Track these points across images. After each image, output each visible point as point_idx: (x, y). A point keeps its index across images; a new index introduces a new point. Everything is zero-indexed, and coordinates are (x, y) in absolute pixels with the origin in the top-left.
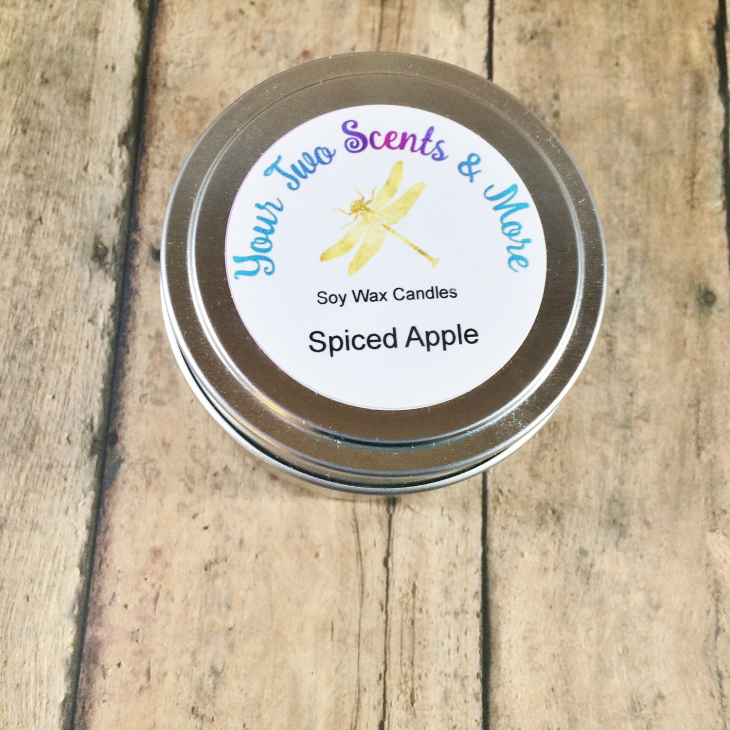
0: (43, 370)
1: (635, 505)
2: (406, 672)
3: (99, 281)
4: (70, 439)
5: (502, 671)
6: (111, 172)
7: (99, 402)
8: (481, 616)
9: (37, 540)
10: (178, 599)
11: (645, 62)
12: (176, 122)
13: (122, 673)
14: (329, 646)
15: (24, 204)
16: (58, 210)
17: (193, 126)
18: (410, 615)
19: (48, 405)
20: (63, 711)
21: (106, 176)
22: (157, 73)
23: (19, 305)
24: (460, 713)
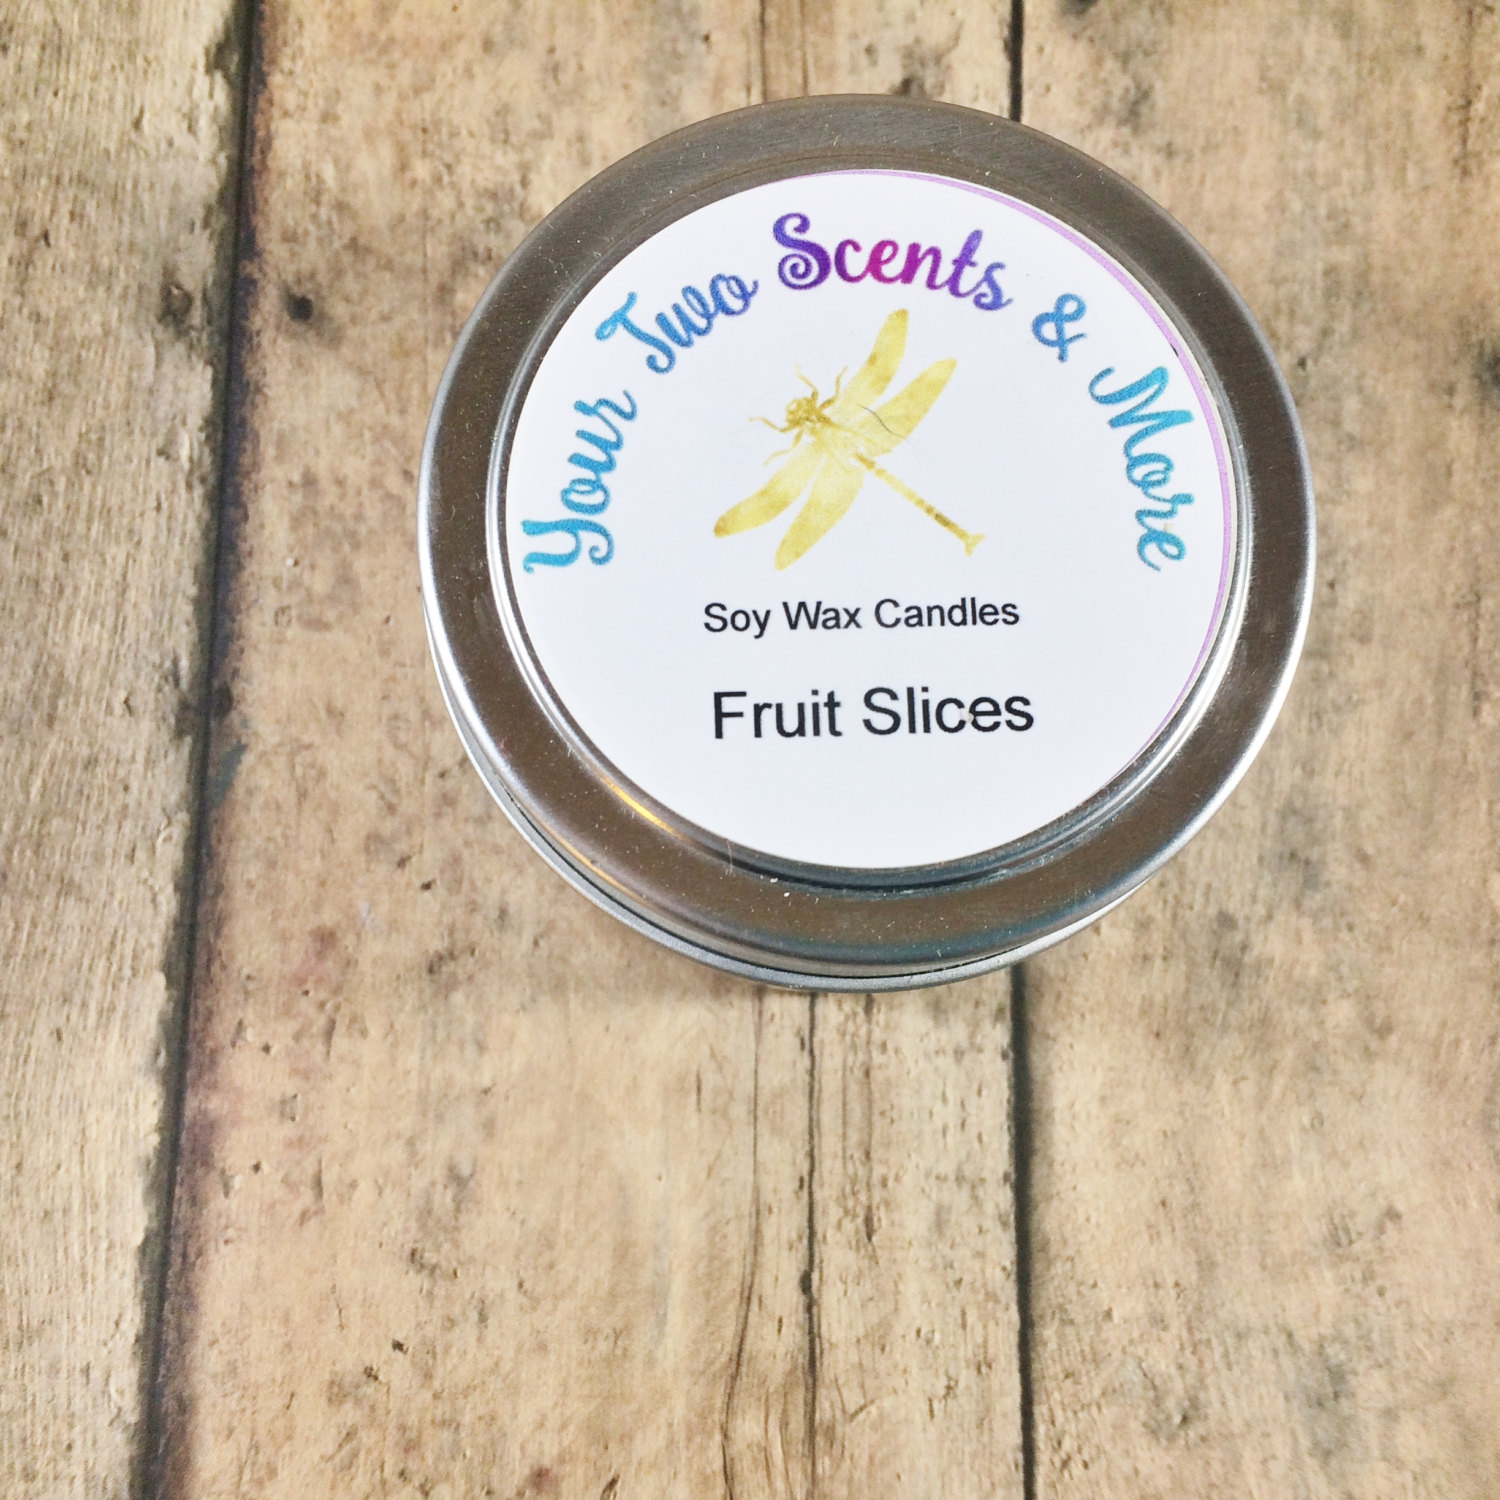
0: (66, 558)
1: (1338, 821)
2: (856, 1174)
3: (176, 367)
4: (131, 703)
5: (1057, 1167)
6: (191, 129)
7: (188, 624)
8: (1011, 1055)
9: (73, 914)
10: (375, 1032)
12: (329, 16)
13: (263, 1185)
14: (694, 1122)
15: (10, 204)
16: (82, 216)
17: (365, 23)
18: (861, 1057)
19: (79, 634)
20: (141, 1265)
21: (182, 140)
23: (9, 422)
24: (968, 1253)
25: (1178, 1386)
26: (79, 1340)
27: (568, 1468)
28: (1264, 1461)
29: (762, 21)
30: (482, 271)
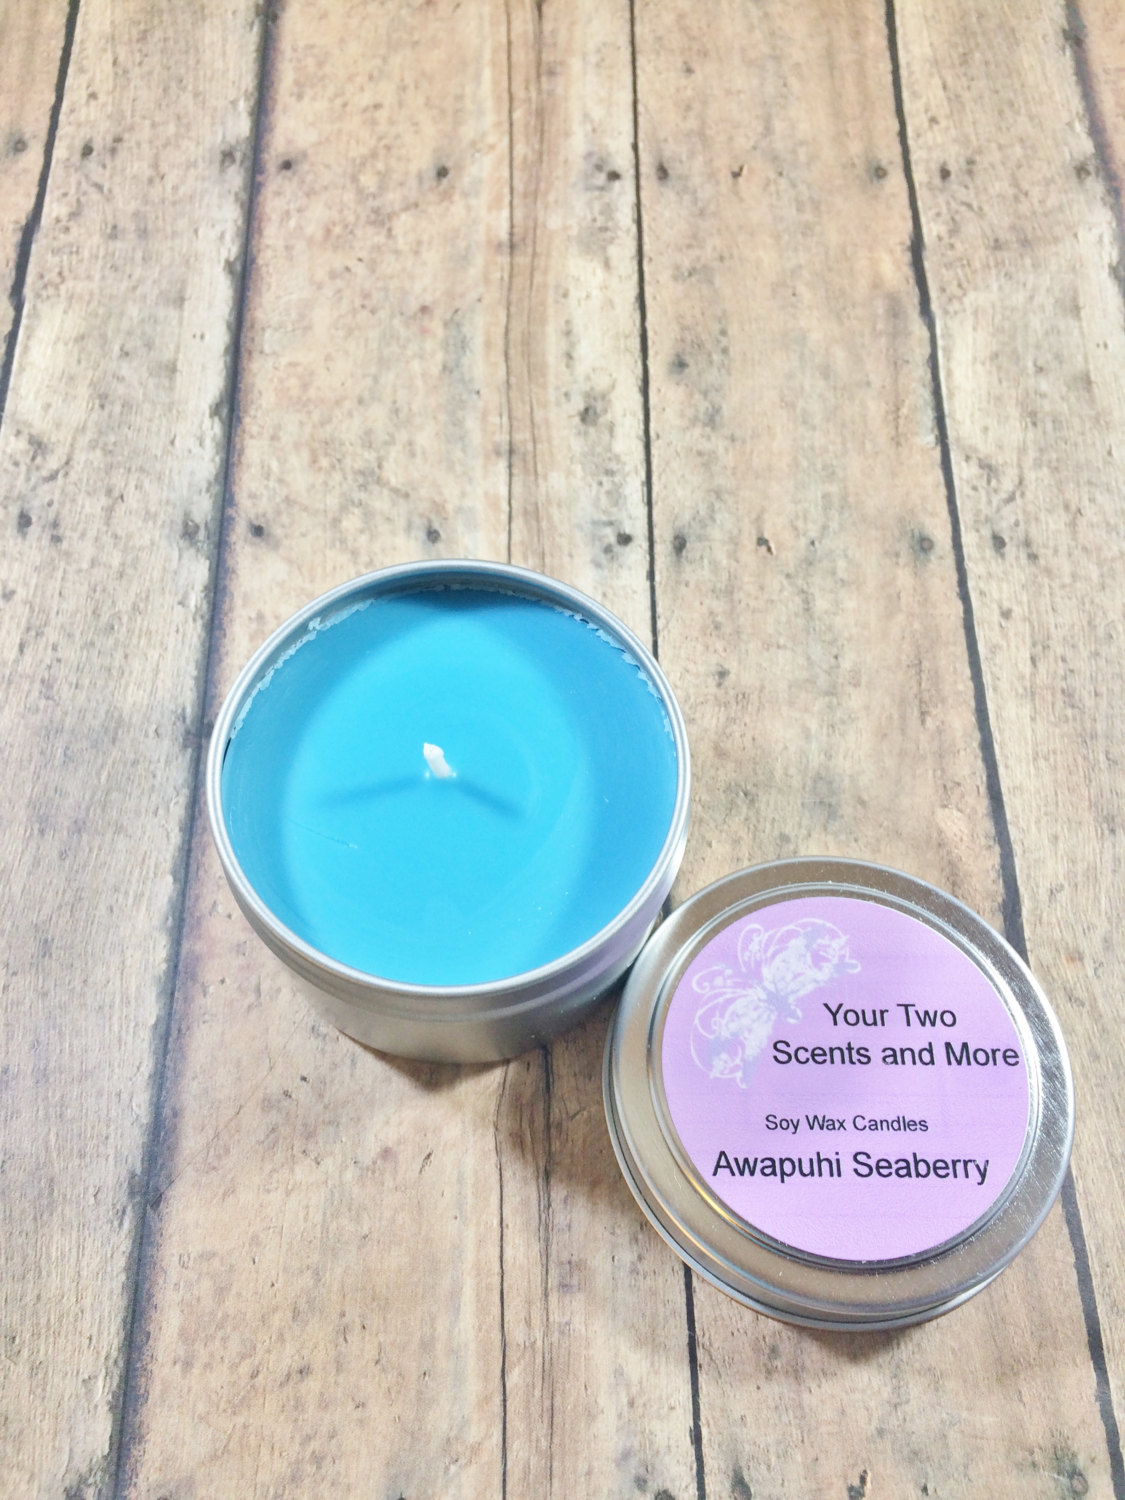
0: (126, 657)
1: (847, 781)
3: (189, 561)
6: (201, 444)
7: (191, 690)
9: (122, 844)
11: (827, 291)
12: (276, 389)
13: (226, 991)
15: (102, 481)
16: (141, 487)
17: (295, 392)
19: (132, 695)
20: (154, 1034)
21: (196, 450)
22: (253, 339)
23: (98, 589)
26: (115, 1077)
27: (402, 1147)
29: (508, 382)
30: (356, 511)
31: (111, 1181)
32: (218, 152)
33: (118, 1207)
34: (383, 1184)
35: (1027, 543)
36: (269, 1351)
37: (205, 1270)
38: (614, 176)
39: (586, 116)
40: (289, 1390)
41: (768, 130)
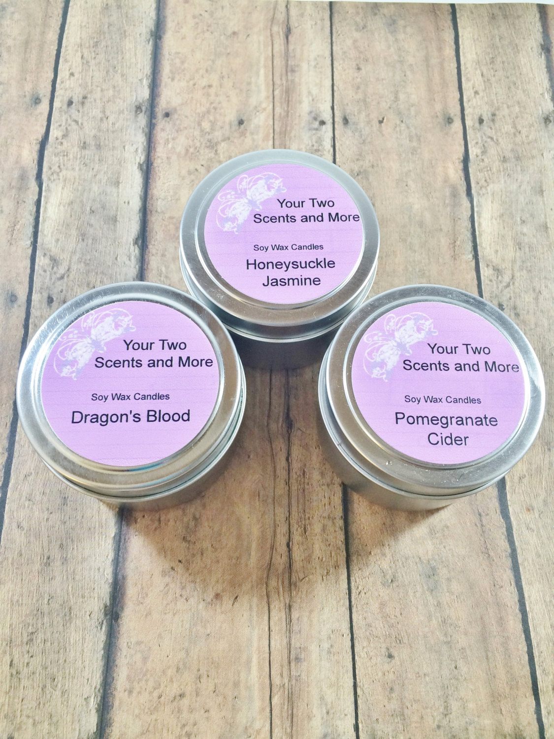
2: (301, 516)
5: (355, 515)
6: (130, 260)
12: (163, 230)
13: (144, 521)
14: (258, 504)
15: (85, 279)
16: (103, 282)
17: (172, 231)
18: (302, 486)
20: (114, 541)
21: (127, 262)
22: (152, 205)
24: (332, 537)
25: (390, 572)
26: (97, 561)
27: (225, 593)
28: (415, 592)
31: (96, 609)
32: (134, 106)
33: (100, 620)
34: (216, 610)
35: (515, 308)
36: (166, 686)
37: (138, 650)
38: (323, 123)
39: (309, 93)
40: (175, 703)
41: (397, 98)
